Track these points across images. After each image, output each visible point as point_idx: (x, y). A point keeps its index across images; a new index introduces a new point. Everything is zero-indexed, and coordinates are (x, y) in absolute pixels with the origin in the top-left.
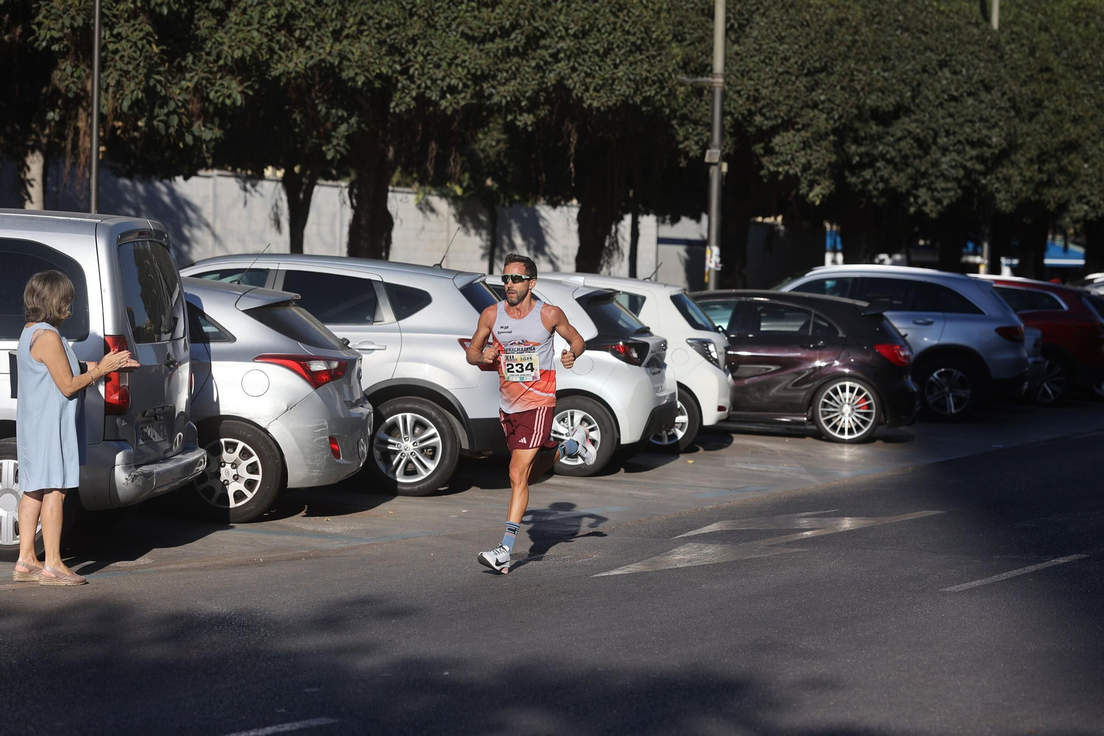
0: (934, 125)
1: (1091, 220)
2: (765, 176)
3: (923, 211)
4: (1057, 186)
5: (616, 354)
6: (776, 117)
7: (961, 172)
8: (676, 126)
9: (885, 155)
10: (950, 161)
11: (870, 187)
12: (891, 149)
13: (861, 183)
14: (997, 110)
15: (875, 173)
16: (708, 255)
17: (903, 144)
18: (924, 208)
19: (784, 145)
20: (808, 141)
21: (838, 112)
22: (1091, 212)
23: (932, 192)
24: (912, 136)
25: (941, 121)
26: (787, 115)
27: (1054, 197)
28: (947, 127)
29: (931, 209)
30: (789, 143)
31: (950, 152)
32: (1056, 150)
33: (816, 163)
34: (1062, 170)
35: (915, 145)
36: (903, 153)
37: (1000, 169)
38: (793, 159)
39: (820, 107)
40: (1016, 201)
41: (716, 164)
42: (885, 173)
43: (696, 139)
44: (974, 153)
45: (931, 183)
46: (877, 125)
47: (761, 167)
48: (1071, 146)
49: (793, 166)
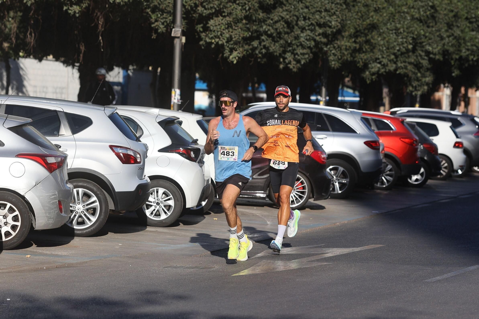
0: (297, 13)
1: (382, 74)
2: (203, 45)
3: (289, 67)
4: (364, 52)
5: (182, 154)
6: (211, 8)
7: (313, 43)
8: (150, 13)
9: (267, 31)
10: (306, 36)
11: (257, 52)
12: (271, 28)
13: (251, 49)
14: (336, 4)
15: (260, 43)
16: (173, 94)
17: (278, 25)
18: (289, 65)
19: (216, 26)
20: (230, 23)
21: (249, 6)
22: (383, 68)
23: (295, 56)
24: (284, 20)
25: (301, 11)
26: (218, 7)
27: (362, 59)
28: (304, 15)
29: (293, 66)
30: (219, 25)
31: (306, 30)
32: (364, 30)
33: (235, 37)
34: (367, 42)
35: (285, 26)
36: (278, 31)
37: (336, 42)
38: (221, 35)
40: (340, 61)
41: (178, 37)
42: (267, 43)
43: (162, 21)
44: (321, 31)
45: (294, 50)
46: (263, 13)
47: (201, 39)
48: (373, 27)
49: (221, 39)
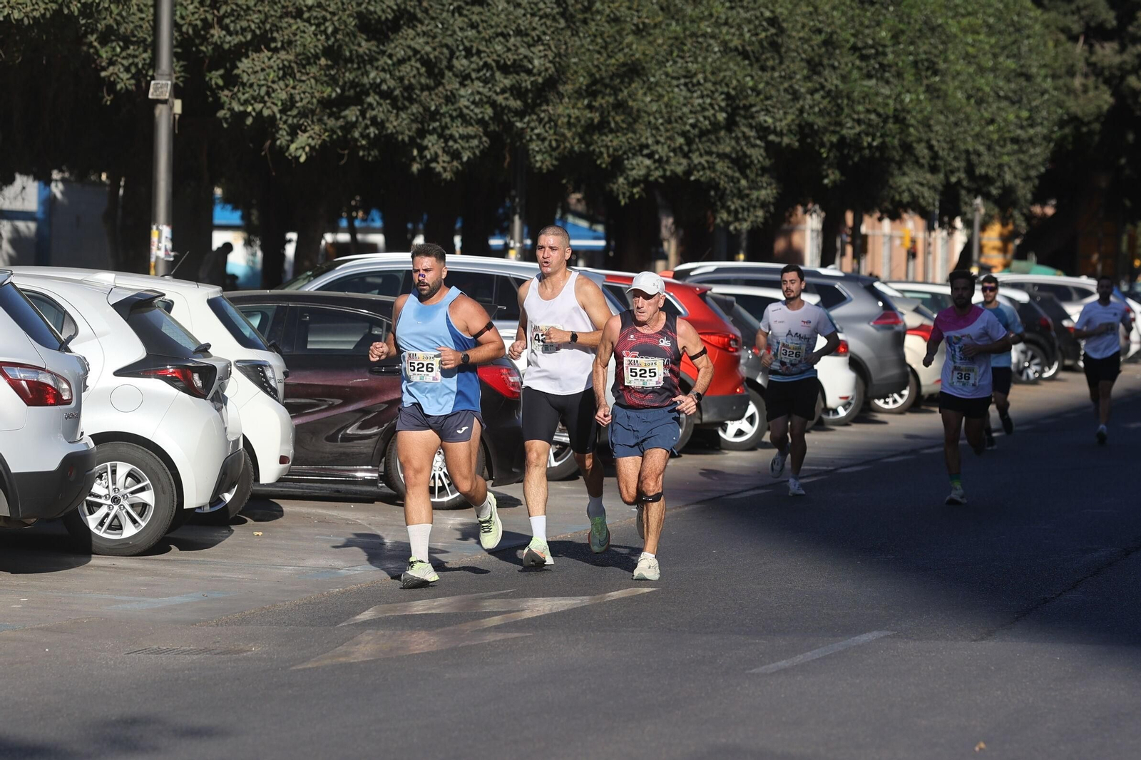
0: (449, 41)
1: (656, 181)
2: (226, 119)
3: (433, 169)
4: (611, 131)
5: (171, 381)
6: (244, 30)
7: (489, 111)
8: (96, 44)
9: (380, 85)
10: (472, 94)
11: (356, 134)
12: (388, 76)
13: (341, 128)
14: (541, 18)
15: (363, 113)
16: (155, 238)
17: (405, 69)
18: (433, 165)
19: (255, 73)
20: (290, 67)
21: (333, 24)
22: (656, 169)
23: (446, 141)
24: (418, 56)
25: (460, 34)
26: (259, 28)
27: (607, 147)
28: (467, 44)
29: (446, 168)
30: (263, 70)
31: (472, 81)
32: (611, 78)
33: (301, 99)
34: (620, 106)
35: (423, 70)
36: (406, 82)
37: (544, 107)
38: (268, 94)
39: (306, 15)
40: (555, 154)
41: (165, 102)
42: (379, 113)
43: (126, 63)
44: (507, 82)
45: (446, 127)
46: (367, 40)
47: (219, 105)
48: (633, 71)
49: (269, 104)
